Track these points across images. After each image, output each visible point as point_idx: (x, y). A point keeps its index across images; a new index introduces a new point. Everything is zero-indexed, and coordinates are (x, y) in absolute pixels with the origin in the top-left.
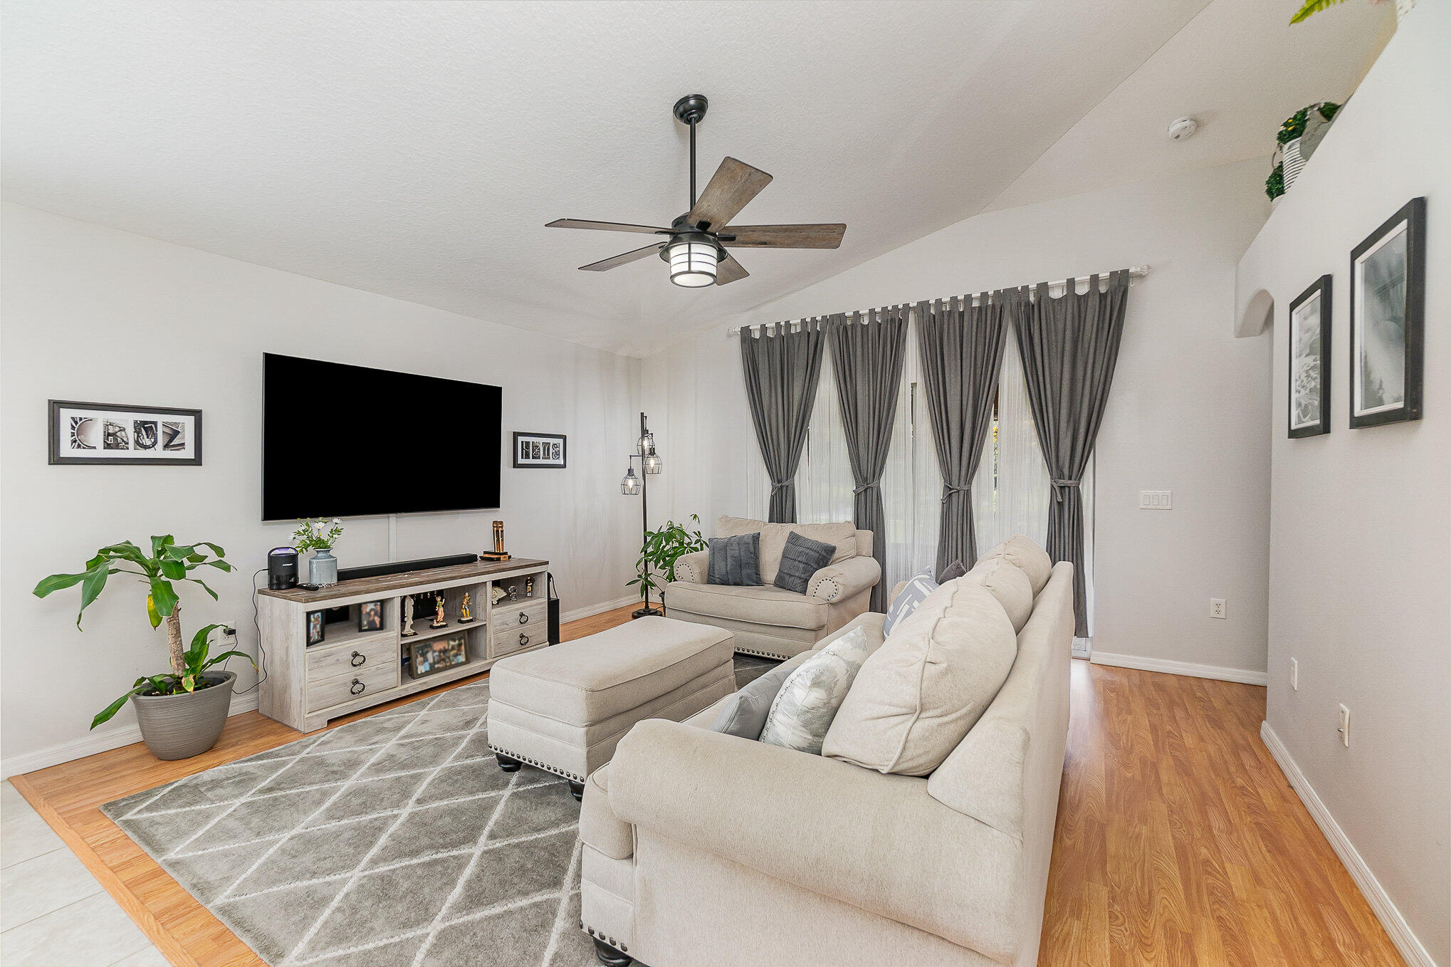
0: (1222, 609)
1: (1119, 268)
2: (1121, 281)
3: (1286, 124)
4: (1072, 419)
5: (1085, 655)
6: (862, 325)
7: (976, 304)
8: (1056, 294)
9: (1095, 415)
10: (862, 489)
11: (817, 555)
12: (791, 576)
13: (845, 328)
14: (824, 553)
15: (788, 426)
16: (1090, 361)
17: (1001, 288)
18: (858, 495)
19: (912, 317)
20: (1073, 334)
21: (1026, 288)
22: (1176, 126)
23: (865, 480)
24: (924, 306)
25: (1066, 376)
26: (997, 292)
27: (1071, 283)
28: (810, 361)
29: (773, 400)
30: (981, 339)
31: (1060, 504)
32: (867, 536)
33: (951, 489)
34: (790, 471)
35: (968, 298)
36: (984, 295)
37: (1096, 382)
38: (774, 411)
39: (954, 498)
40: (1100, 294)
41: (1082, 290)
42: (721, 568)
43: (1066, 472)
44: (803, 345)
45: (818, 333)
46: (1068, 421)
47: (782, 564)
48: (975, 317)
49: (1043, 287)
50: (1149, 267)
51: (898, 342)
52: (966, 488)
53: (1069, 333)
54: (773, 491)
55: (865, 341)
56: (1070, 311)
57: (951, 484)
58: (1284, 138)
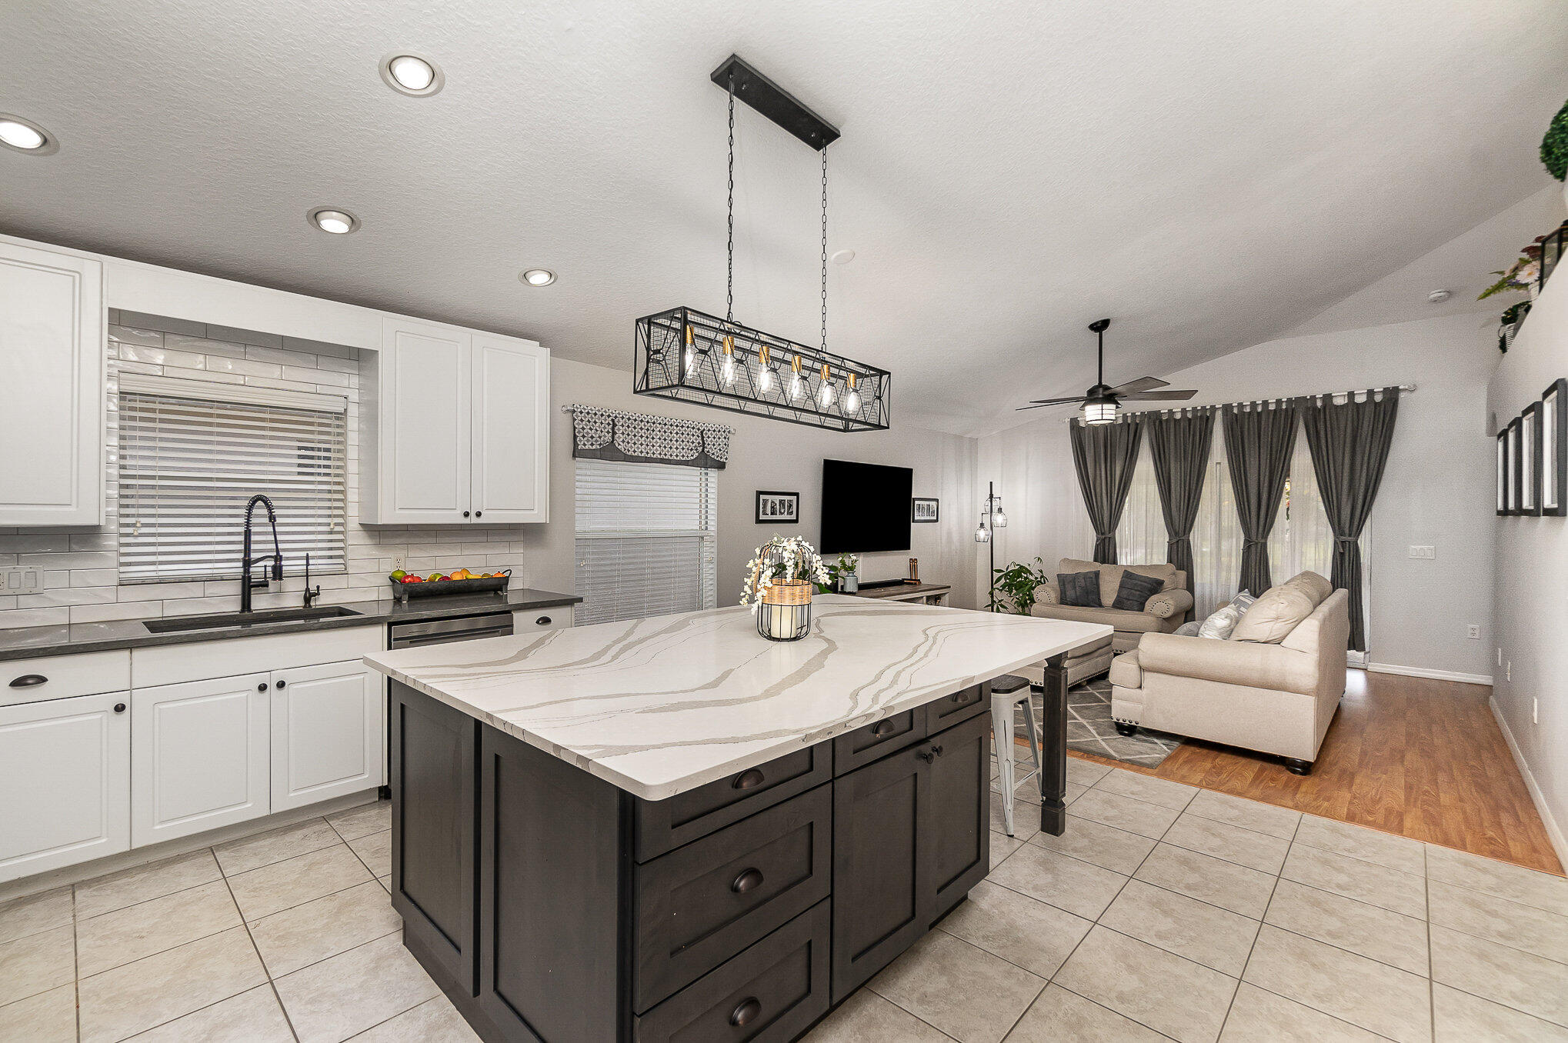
0: (1477, 632)
1: (1391, 385)
2: (1392, 395)
3: (1505, 313)
4: (1351, 494)
5: (1363, 667)
6: (1175, 420)
7: (1272, 407)
8: (1339, 401)
9: (1370, 491)
10: (1174, 541)
11: (1150, 586)
12: (1129, 600)
13: (1161, 422)
14: (1154, 584)
15: (1111, 491)
16: (1367, 452)
17: (1293, 397)
18: (1170, 545)
19: (1219, 415)
20: (1353, 431)
21: (1313, 398)
22: (1434, 295)
23: (1177, 534)
24: (1227, 408)
25: (1347, 461)
26: (1289, 400)
27: (1351, 395)
28: (1130, 446)
29: (1098, 472)
30: (1275, 433)
31: (1342, 554)
32: (1183, 574)
33: (1250, 542)
34: (1112, 526)
35: (1265, 403)
36: (1279, 402)
37: (1372, 466)
38: (1098, 482)
39: (1253, 549)
40: (1376, 403)
41: (1361, 399)
42: (1071, 594)
43: (1347, 531)
44: (1125, 434)
45: (1137, 424)
46: (1349, 495)
47: (1119, 592)
48: (1271, 417)
49: (1328, 398)
50: (1415, 385)
51: (1205, 435)
52: (1263, 541)
53: (1349, 431)
54: (1097, 541)
55: (1178, 432)
56: (1350, 415)
57: (1250, 538)
58: (1506, 321)
